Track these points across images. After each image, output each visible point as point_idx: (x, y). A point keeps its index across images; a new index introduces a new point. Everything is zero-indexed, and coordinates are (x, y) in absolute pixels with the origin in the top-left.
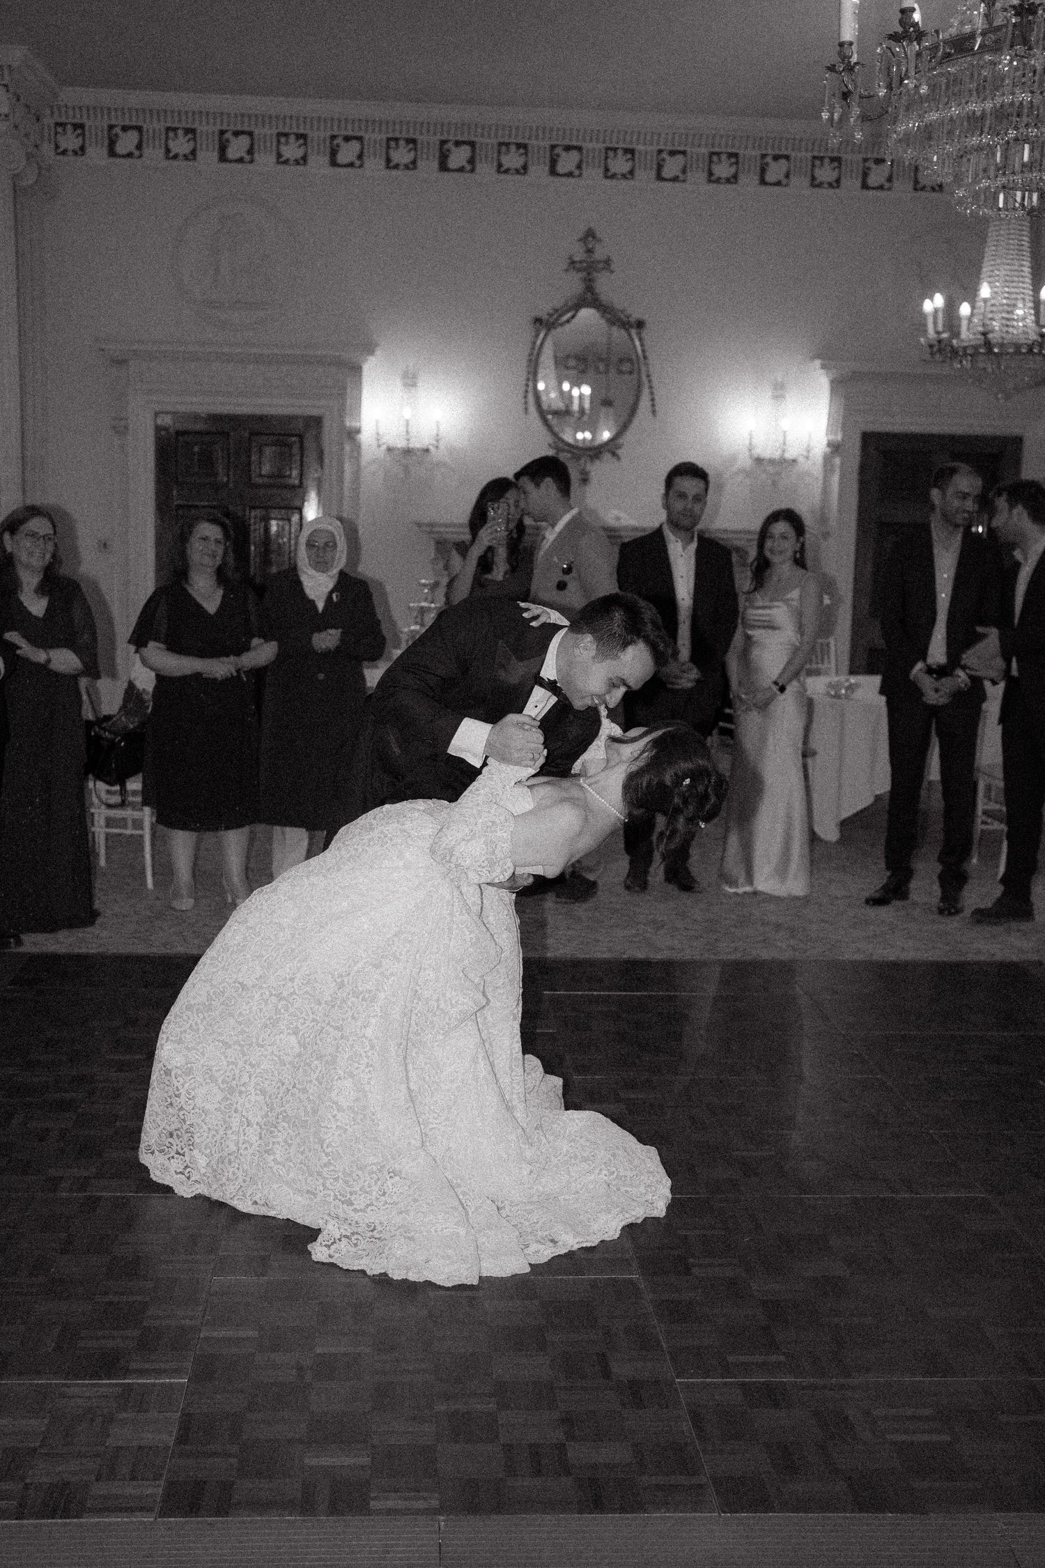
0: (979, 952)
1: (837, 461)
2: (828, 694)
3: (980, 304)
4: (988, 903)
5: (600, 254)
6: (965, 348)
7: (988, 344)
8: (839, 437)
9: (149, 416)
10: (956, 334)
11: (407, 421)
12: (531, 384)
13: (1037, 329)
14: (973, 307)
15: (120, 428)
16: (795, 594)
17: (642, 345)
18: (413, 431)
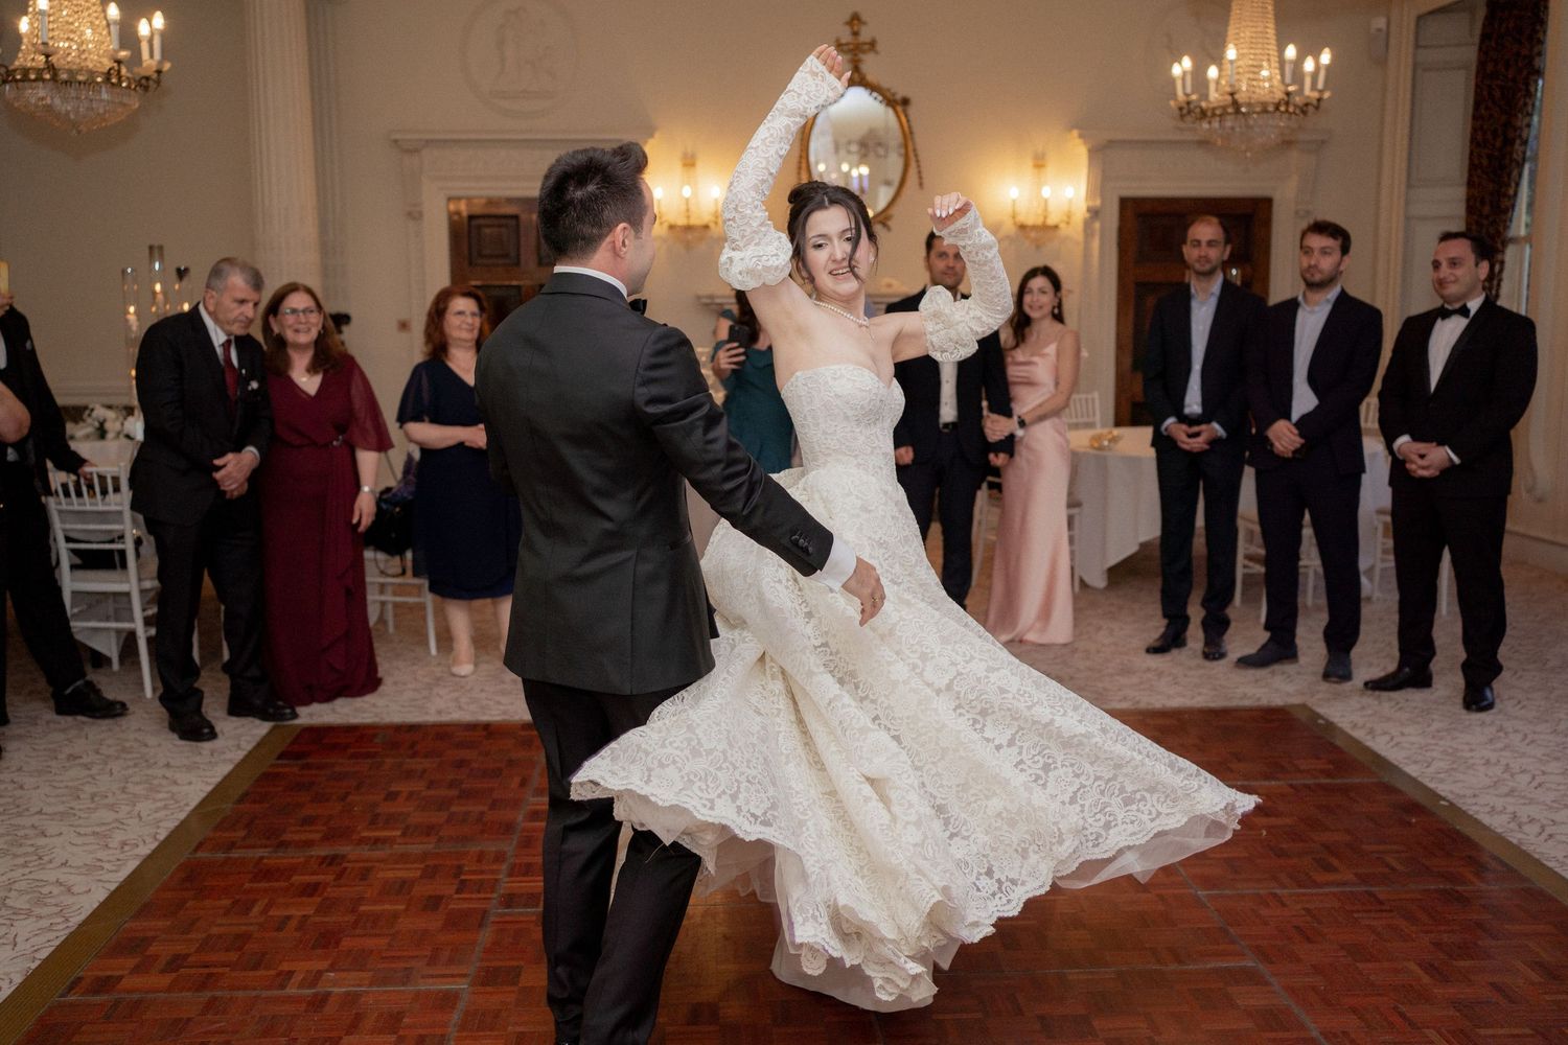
0: (1245, 696)
1: (1097, 225)
2: (1092, 447)
3: (1227, 66)
4: (1251, 650)
5: (866, 35)
6: (1214, 109)
7: (1236, 104)
8: (1098, 202)
9: (443, 203)
10: (1205, 96)
11: (687, 200)
12: (804, 161)
13: (1282, 88)
14: (1220, 70)
15: (415, 215)
16: (1051, 349)
17: (908, 121)
18: (693, 208)
